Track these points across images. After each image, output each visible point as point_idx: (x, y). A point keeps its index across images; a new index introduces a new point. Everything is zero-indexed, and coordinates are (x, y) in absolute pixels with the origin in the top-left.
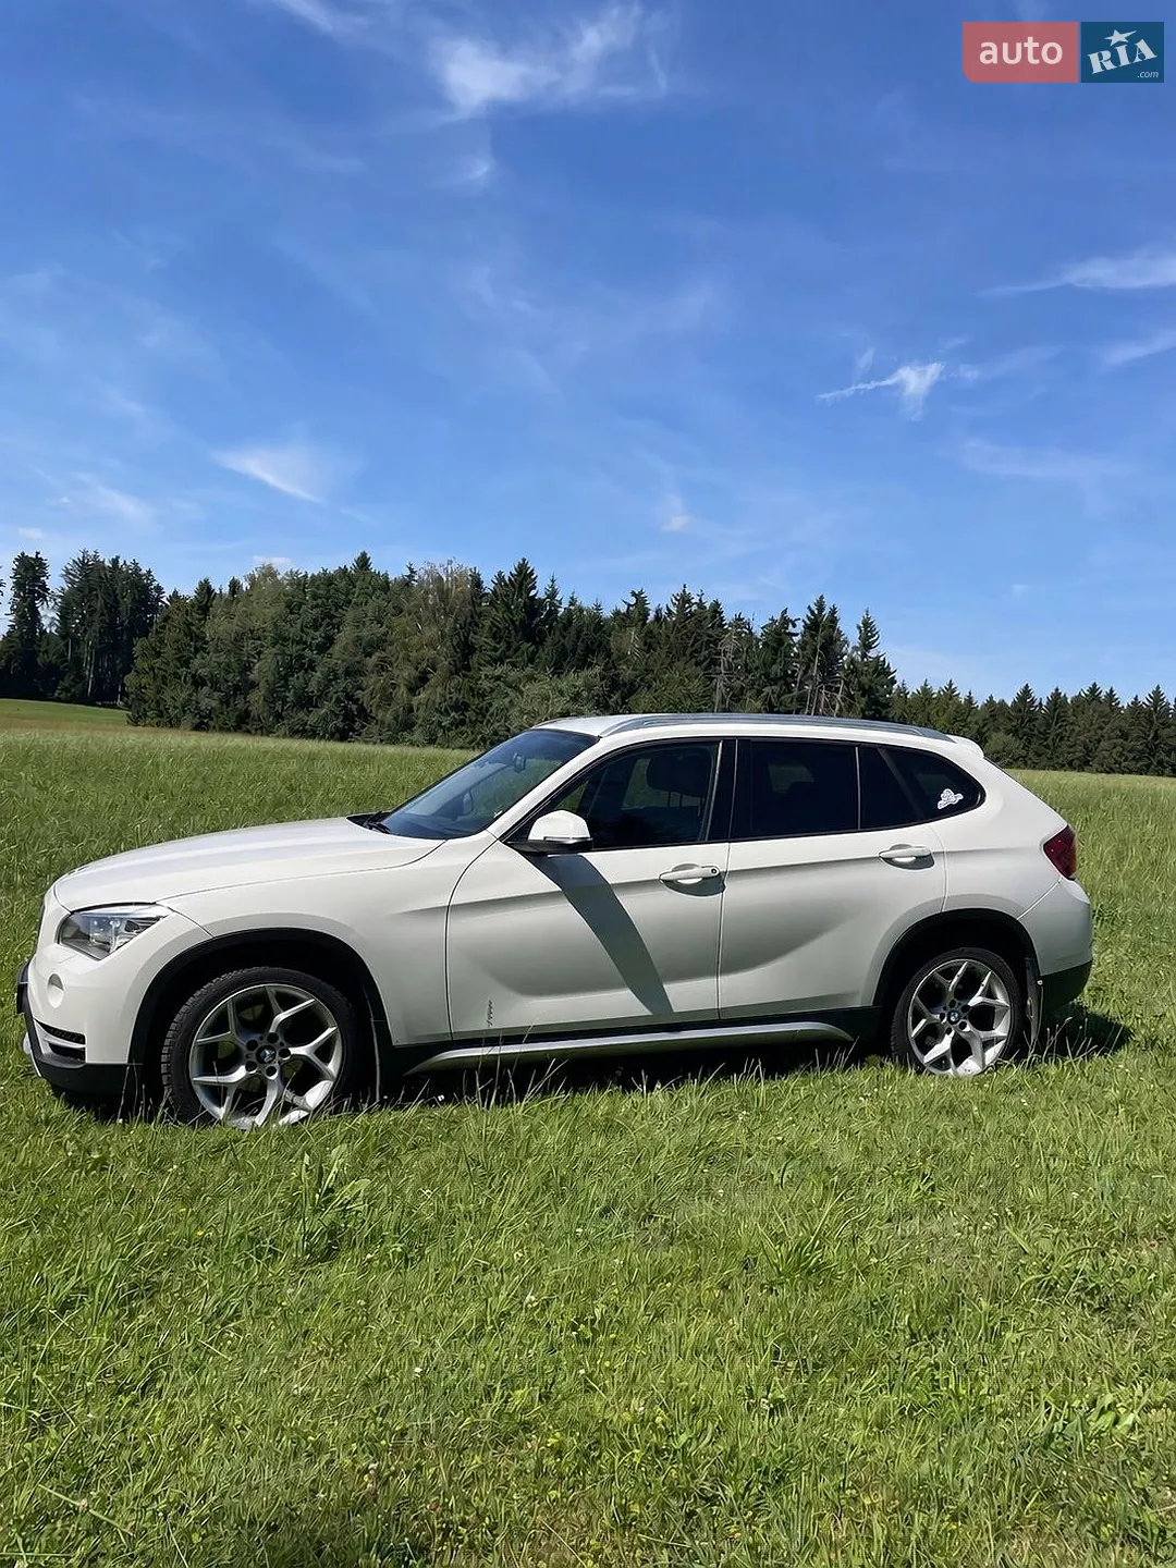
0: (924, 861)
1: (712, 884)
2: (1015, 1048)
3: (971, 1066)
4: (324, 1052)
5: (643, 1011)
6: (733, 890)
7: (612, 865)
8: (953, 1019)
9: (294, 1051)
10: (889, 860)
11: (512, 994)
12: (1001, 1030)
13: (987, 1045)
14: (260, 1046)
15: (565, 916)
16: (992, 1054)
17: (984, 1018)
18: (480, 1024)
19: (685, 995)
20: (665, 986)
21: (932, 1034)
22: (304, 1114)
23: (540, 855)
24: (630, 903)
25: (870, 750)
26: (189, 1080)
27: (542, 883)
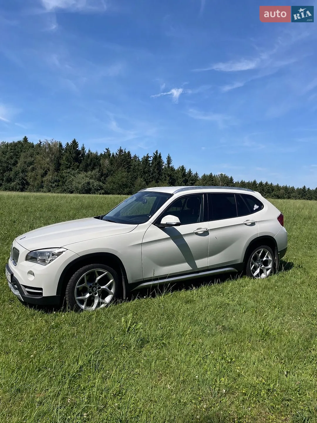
0: (253, 224)
1: (206, 233)
2: (273, 270)
3: (263, 276)
4: (110, 287)
5: (190, 268)
6: (212, 234)
7: (183, 229)
8: (259, 264)
9: (102, 287)
10: (246, 224)
11: (159, 267)
12: (270, 266)
13: (267, 270)
14: (92, 286)
15: (171, 244)
16: (268, 272)
17: (266, 263)
18: (151, 275)
19: (200, 263)
20: (195, 261)
21: (255, 268)
22: (105, 305)
23: (163, 227)
24: (187, 239)
25: (238, 195)
26: (74, 299)
27: (165, 235)
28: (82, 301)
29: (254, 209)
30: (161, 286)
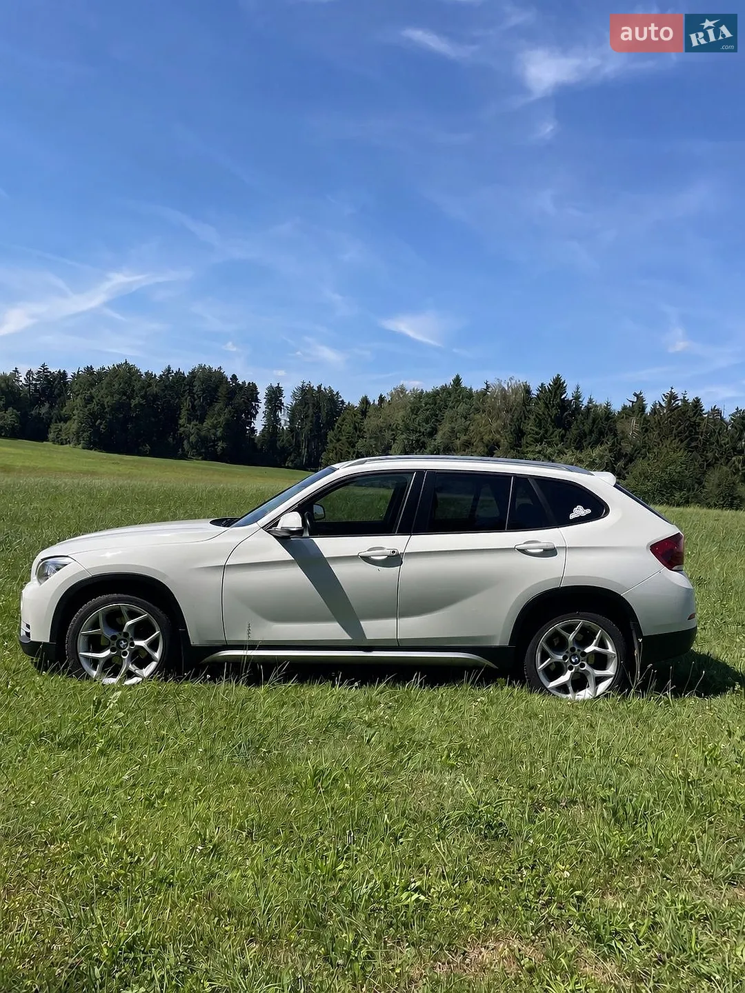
0: (550, 552)
1: (394, 560)
2: (622, 684)
3: (586, 694)
4: (153, 645)
5: (347, 637)
6: (408, 565)
7: (329, 546)
8: (573, 660)
9: (137, 643)
10: (523, 551)
11: (264, 620)
12: (611, 670)
13: (599, 680)
14: (118, 638)
15: (296, 575)
16: (603, 687)
17: (600, 661)
18: (243, 637)
19: (374, 629)
20: (361, 622)
22: (140, 679)
23: (283, 538)
24: (337, 569)
25: (521, 480)
26: (77, 654)
27: (284, 554)
28: (94, 662)
29: (572, 516)
30: (270, 664)
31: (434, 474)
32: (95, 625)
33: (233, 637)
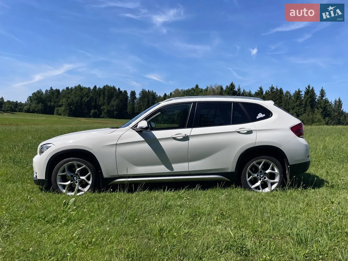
0: (249, 132)
1: (186, 138)
2: (282, 185)
3: (267, 190)
4: (88, 178)
5: (167, 171)
6: (191, 140)
7: (159, 134)
8: (261, 176)
9: (81, 178)
10: (239, 132)
12: (277, 180)
13: (272, 184)
14: (74, 176)
15: (146, 146)
16: (274, 186)
17: (272, 176)
18: (124, 173)
20: (172, 165)
22: (83, 193)
24: (162, 143)
25: (236, 104)
26: (57, 183)
28: (64, 187)
29: (257, 118)
30: (137, 184)
31: (200, 103)
32: (64, 171)
33: (121, 173)
